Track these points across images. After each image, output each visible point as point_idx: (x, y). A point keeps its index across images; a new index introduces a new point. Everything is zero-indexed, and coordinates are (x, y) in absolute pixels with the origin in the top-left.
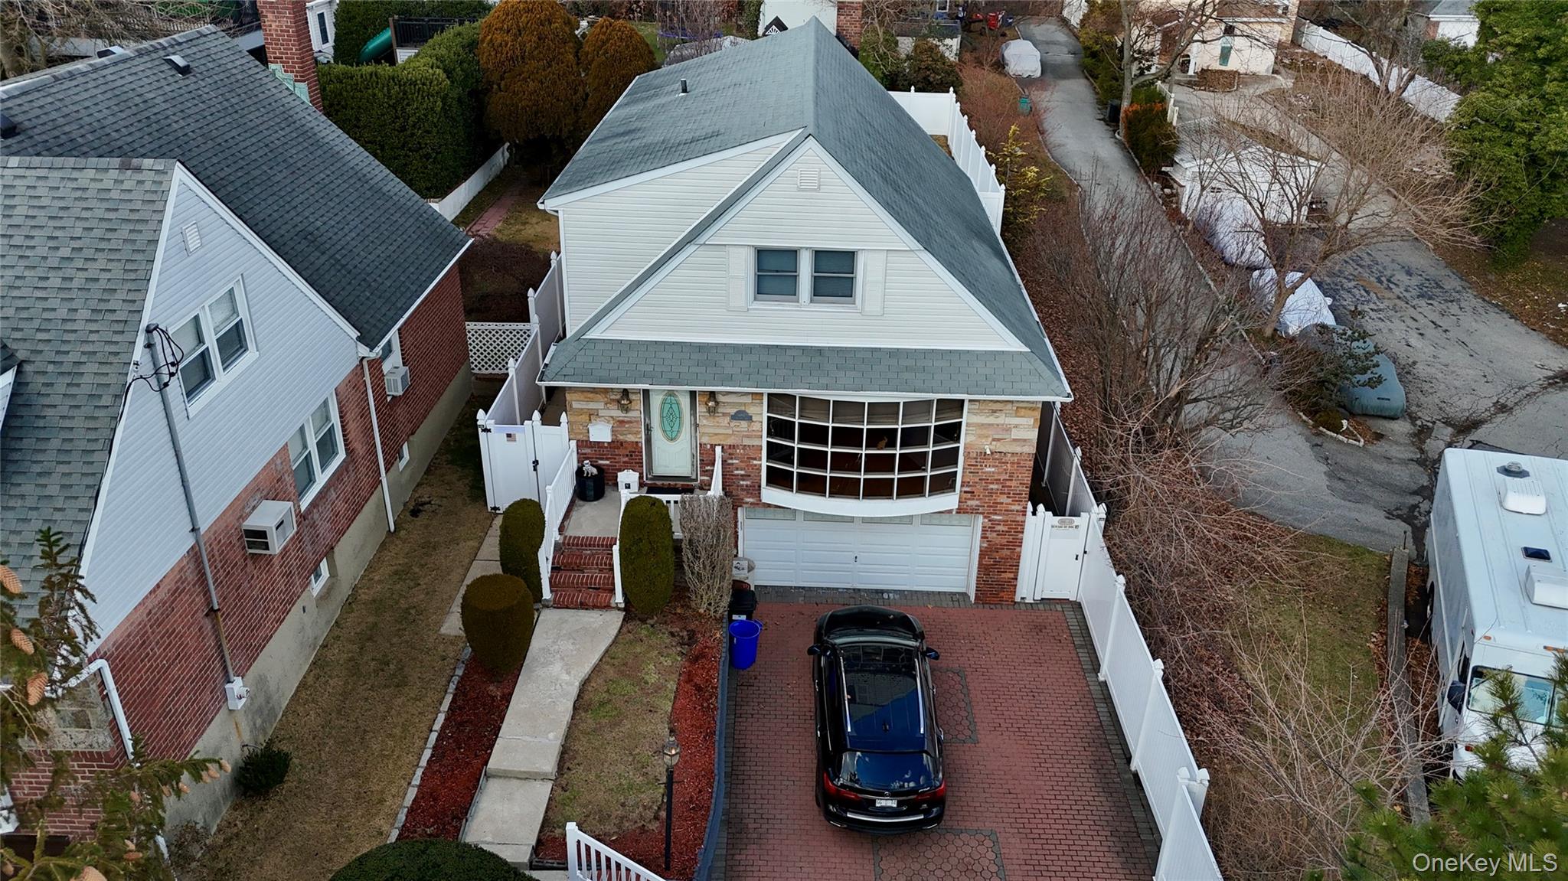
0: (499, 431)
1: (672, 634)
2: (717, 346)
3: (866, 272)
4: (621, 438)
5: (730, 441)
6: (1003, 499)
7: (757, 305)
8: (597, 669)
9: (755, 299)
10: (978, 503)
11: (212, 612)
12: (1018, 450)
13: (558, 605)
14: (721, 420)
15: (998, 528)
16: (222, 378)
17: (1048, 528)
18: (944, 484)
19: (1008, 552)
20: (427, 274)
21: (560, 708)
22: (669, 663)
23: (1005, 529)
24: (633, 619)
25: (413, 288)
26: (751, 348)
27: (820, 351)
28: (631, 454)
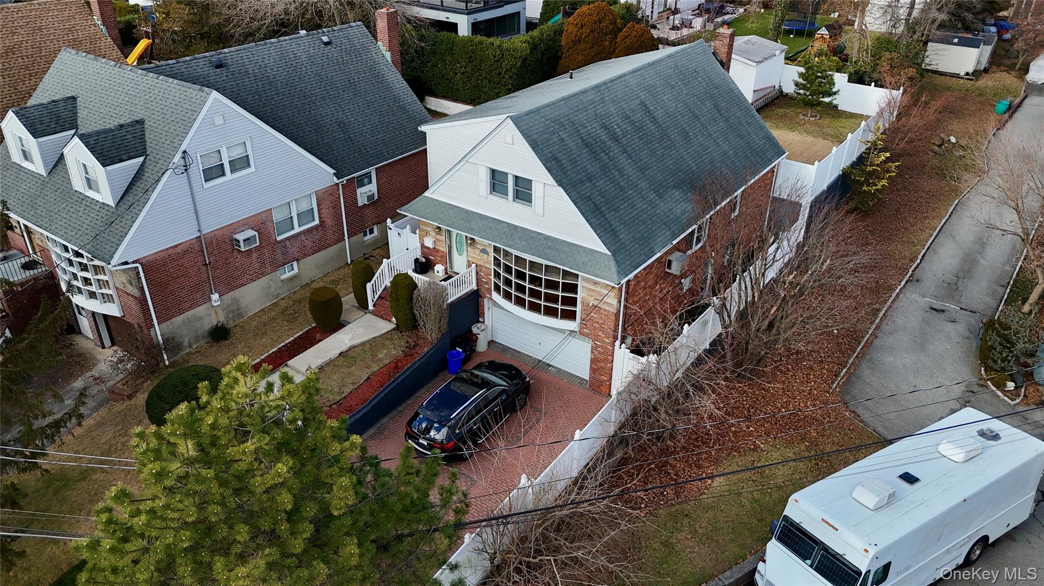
0: (396, 230)
1: (407, 342)
2: (474, 213)
3: (537, 191)
4: (437, 247)
5: (479, 263)
6: (600, 333)
7: (491, 197)
8: (363, 344)
9: (491, 193)
10: (588, 331)
11: (206, 265)
12: (607, 308)
13: (374, 313)
14: (476, 250)
15: (599, 349)
16: (229, 176)
17: (626, 358)
18: (571, 316)
19: (604, 365)
20: (401, 151)
21: (333, 352)
22: (395, 353)
23: (602, 351)
24: (398, 330)
25: (387, 156)
26: (487, 218)
27: (516, 227)
28: (442, 257)
